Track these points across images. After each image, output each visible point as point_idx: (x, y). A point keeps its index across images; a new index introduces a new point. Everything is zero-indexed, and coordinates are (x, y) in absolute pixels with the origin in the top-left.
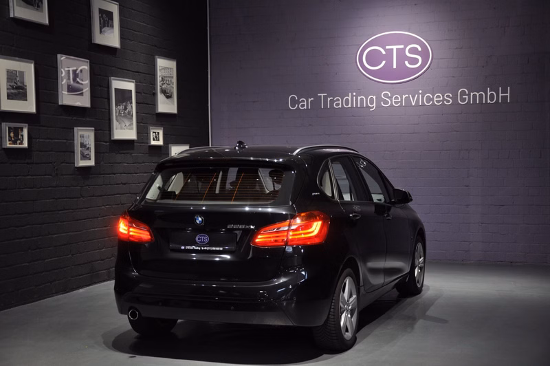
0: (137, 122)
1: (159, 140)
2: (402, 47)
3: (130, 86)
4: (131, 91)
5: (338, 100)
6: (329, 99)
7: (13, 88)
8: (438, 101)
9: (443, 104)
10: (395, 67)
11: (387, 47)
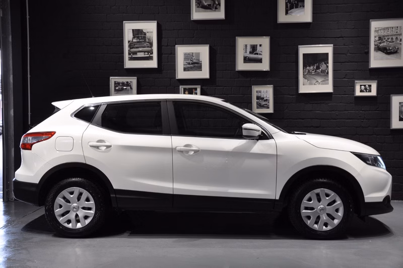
7: (189, 64)
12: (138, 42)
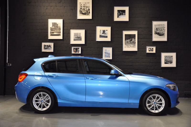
1: (153, 51)
3: (135, 33)
4: (135, 35)
7: (76, 38)
12: (54, 28)
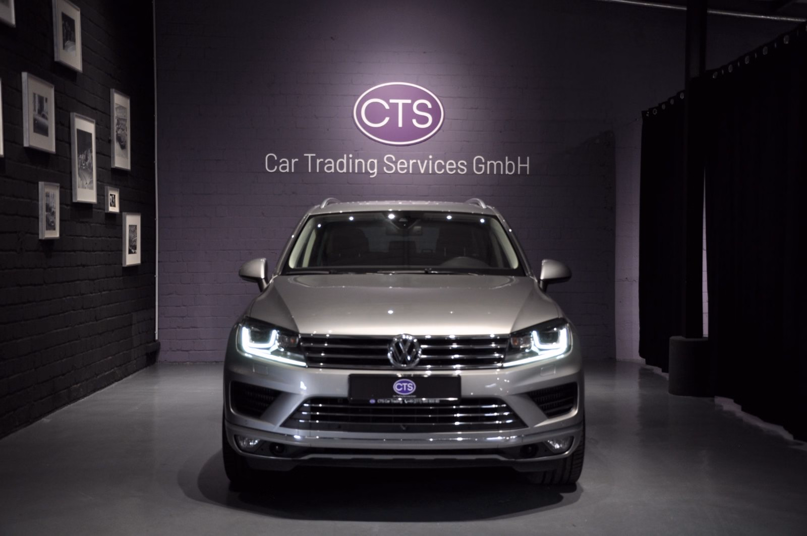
0: (98, 180)
1: (115, 206)
2: (409, 101)
3: (89, 127)
4: (90, 135)
5: (329, 162)
6: (318, 161)
8: (451, 170)
9: (457, 173)
10: (400, 125)
11: (392, 101)
